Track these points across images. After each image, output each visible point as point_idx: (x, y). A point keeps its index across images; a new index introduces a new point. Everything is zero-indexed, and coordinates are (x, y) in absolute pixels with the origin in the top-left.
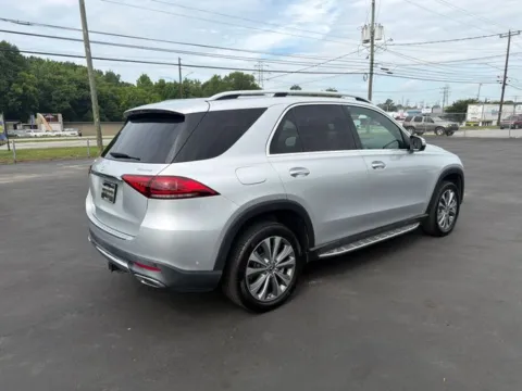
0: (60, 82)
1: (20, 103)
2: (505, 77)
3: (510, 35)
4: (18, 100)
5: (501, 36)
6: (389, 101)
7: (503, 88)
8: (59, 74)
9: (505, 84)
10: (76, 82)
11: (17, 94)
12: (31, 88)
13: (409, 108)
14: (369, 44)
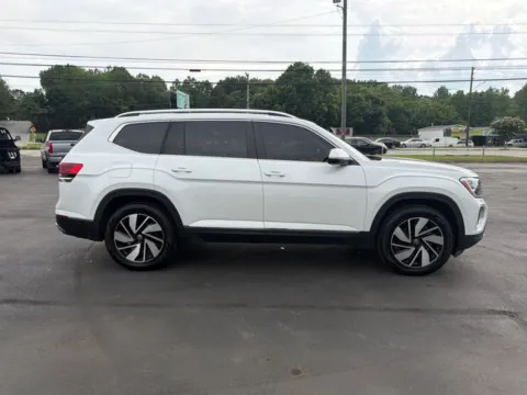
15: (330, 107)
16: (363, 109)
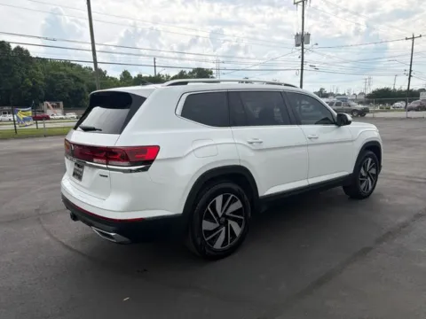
0: (62, 77)
1: (30, 94)
2: (411, 71)
3: (413, 38)
4: (29, 91)
5: (407, 39)
6: (322, 90)
7: (409, 79)
8: (60, 70)
9: (410, 76)
10: (73, 76)
11: (28, 86)
12: (39, 82)
13: (339, 95)
14: (300, 47)
15: (34, 83)
16: (66, 85)
